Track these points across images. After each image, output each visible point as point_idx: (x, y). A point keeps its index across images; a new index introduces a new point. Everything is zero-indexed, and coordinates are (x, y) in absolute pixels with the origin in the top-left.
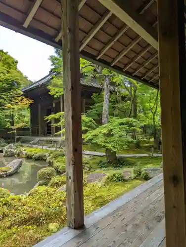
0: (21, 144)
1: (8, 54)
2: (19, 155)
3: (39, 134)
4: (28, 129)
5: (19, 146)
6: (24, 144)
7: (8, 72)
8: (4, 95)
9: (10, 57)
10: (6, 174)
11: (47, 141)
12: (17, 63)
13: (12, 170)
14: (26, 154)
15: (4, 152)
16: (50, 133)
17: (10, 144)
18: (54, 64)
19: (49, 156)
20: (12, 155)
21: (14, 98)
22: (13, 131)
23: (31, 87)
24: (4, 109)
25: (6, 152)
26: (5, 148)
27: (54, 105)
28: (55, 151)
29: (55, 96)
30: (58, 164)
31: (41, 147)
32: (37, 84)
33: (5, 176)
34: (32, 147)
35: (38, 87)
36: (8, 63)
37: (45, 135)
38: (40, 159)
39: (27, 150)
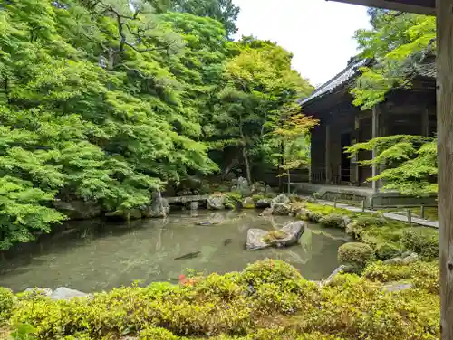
0: (297, 196)
1: (278, 45)
2: (295, 214)
3: (327, 180)
4: (306, 171)
5: (294, 200)
6: (302, 197)
7: (279, 76)
8: (272, 114)
9: (280, 50)
10: (281, 242)
11: (344, 194)
12: (291, 57)
13: (290, 237)
14: (308, 215)
15: (272, 207)
16: (348, 179)
17: (281, 195)
18: (363, 45)
19: (352, 222)
20: (284, 213)
21: (287, 118)
22: (285, 174)
23: (313, 96)
24: (270, 137)
25: (276, 207)
26: (274, 201)
27: (357, 126)
28: (363, 213)
29: (363, 108)
30: (373, 240)
31: (333, 204)
32: (326, 89)
33: (279, 245)
34: (317, 203)
35: (326, 95)
36: (278, 60)
37: (338, 184)
38: (334, 225)
39: (309, 207)
